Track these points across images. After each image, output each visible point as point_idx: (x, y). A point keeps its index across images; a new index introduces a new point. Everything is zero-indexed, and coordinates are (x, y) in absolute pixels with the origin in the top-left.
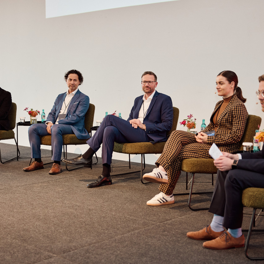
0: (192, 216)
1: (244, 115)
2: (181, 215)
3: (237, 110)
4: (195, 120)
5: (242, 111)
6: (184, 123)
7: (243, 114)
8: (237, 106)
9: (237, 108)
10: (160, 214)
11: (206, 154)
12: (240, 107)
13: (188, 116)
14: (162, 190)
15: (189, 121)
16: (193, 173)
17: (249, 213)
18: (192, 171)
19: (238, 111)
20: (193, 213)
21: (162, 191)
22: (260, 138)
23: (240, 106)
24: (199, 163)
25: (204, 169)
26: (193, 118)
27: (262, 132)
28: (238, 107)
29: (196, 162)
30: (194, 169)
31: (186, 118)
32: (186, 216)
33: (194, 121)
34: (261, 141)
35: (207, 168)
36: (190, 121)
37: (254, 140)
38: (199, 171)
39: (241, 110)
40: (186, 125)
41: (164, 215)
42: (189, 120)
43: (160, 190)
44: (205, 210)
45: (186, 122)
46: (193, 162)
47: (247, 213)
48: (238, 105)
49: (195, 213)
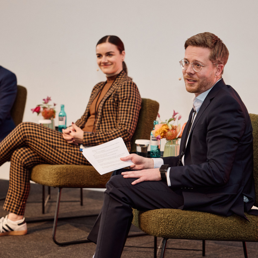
0: (59, 253)
1: (136, 98)
2: (43, 254)
3: (124, 91)
4: (55, 105)
5: (132, 93)
6: (37, 110)
7: (134, 96)
8: (124, 86)
9: (124, 88)
10: (9, 254)
11: (69, 154)
12: (129, 87)
13: (44, 100)
14: (11, 210)
15: (44, 108)
16: (61, 187)
17: (143, 246)
18: (58, 184)
19: (126, 92)
20: (60, 249)
21: (12, 212)
22: (161, 133)
23: (129, 84)
24: (69, 171)
25: (76, 182)
26: (51, 103)
27: (163, 124)
28: (126, 87)
29: (65, 171)
30: (62, 182)
31: (41, 102)
32: (50, 254)
33: (52, 107)
34: (163, 137)
35: (82, 180)
36: (47, 107)
37: (151, 136)
38: (69, 184)
39: (130, 91)
40: (40, 114)
41: (15, 254)
42: (45, 105)
43: (9, 211)
44: (78, 245)
45: (42, 109)
46: (59, 171)
47: (141, 246)
48: (126, 84)
49: (63, 249)
